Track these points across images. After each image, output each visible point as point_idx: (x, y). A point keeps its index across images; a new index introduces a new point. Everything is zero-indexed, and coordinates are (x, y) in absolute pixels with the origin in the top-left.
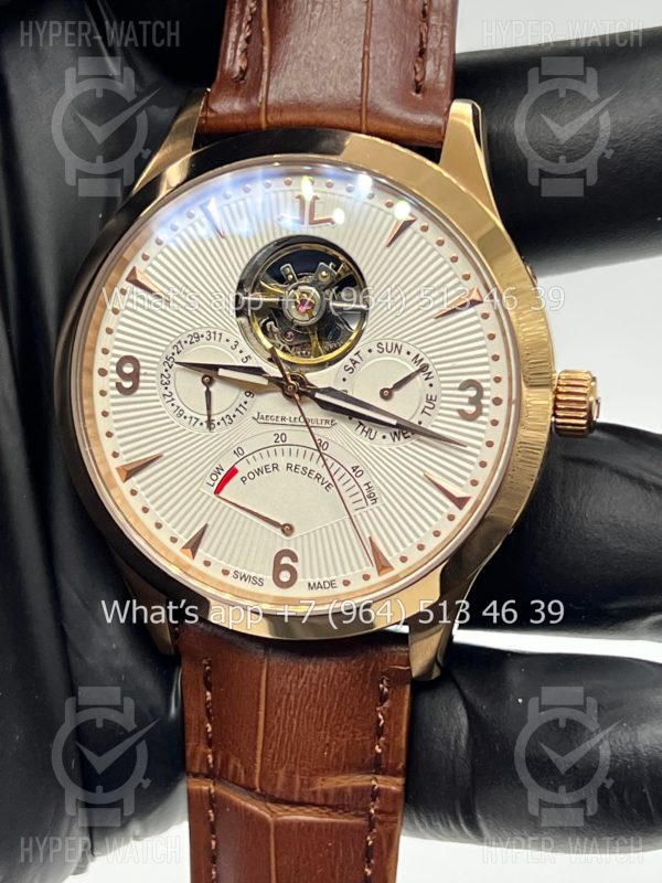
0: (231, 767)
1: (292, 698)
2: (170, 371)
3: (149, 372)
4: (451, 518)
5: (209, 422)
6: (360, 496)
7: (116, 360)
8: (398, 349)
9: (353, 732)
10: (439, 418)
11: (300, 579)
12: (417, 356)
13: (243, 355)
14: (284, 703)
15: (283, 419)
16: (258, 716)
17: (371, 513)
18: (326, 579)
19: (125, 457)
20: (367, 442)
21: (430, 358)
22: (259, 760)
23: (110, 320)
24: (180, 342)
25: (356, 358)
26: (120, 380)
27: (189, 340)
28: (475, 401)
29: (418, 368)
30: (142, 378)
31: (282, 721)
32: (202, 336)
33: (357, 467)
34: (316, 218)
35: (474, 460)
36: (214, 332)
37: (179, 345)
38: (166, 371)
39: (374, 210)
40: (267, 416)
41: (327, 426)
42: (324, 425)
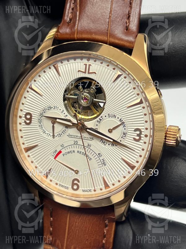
0: (57, 243)
1: (77, 224)
2: (42, 118)
3: (35, 118)
5: (53, 136)
6: (100, 163)
7: (25, 113)
8: (115, 116)
9: (96, 236)
10: (127, 140)
11: (80, 188)
12: (121, 119)
13: (65, 115)
14: (74, 225)
15: (77, 136)
18: (88, 189)
19: (26, 145)
20: (103, 146)
21: (125, 120)
22: (65, 242)
23: (23, 100)
24: (45, 109)
25: (101, 118)
26: (26, 120)
27: (48, 108)
28: (139, 135)
29: (121, 123)
30: (33, 120)
31: (73, 230)
32: (52, 108)
33: (100, 154)
34: (90, 72)
35: (138, 154)
36: (56, 107)
37: (45, 110)
38: (40, 118)
39: (109, 70)
40: (72, 135)
41: (91, 139)
42: (90, 139)
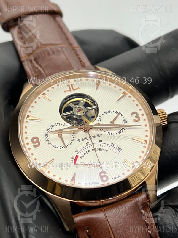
4: (145, 147)
5: (65, 146)
7: (31, 139)
8: (110, 111)
11: (109, 178)
12: (116, 112)
13: (68, 126)
15: (86, 138)
18: (117, 175)
25: (100, 117)
26: (34, 144)
27: (50, 128)
28: (137, 116)
29: (118, 114)
30: (40, 141)
32: (54, 126)
33: (112, 143)
34: (74, 89)
36: (57, 124)
38: (47, 137)
40: (81, 139)
42: (98, 136)
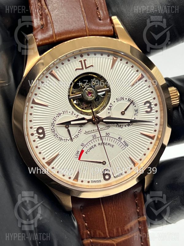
0: (98, 233)
3: (47, 130)
4: (151, 143)
5: (71, 139)
6: (123, 146)
7: (36, 129)
8: (122, 99)
10: (140, 115)
11: (112, 176)
12: (129, 99)
13: (76, 115)
15: (94, 130)
16: (103, 216)
17: (127, 150)
19: (47, 158)
20: (120, 129)
21: (133, 99)
22: (106, 229)
23: (30, 118)
24: (54, 117)
25: (111, 105)
26: (39, 135)
27: (57, 116)
28: (150, 107)
29: (130, 103)
30: (45, 132)
31: (111, 215)
32: (61, 113)
33: (120, 137)
34: (87, 67)
35: (154, 124)
36: (65, 111)
37: (55, 119)
38: (53, 127)
39: (104, 59)
40: (88, 131)
41: (108, 128)
42: (106, 128)
